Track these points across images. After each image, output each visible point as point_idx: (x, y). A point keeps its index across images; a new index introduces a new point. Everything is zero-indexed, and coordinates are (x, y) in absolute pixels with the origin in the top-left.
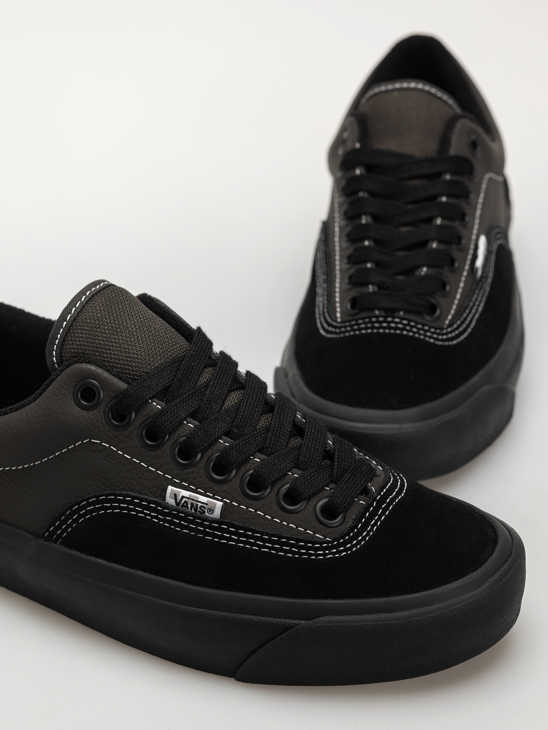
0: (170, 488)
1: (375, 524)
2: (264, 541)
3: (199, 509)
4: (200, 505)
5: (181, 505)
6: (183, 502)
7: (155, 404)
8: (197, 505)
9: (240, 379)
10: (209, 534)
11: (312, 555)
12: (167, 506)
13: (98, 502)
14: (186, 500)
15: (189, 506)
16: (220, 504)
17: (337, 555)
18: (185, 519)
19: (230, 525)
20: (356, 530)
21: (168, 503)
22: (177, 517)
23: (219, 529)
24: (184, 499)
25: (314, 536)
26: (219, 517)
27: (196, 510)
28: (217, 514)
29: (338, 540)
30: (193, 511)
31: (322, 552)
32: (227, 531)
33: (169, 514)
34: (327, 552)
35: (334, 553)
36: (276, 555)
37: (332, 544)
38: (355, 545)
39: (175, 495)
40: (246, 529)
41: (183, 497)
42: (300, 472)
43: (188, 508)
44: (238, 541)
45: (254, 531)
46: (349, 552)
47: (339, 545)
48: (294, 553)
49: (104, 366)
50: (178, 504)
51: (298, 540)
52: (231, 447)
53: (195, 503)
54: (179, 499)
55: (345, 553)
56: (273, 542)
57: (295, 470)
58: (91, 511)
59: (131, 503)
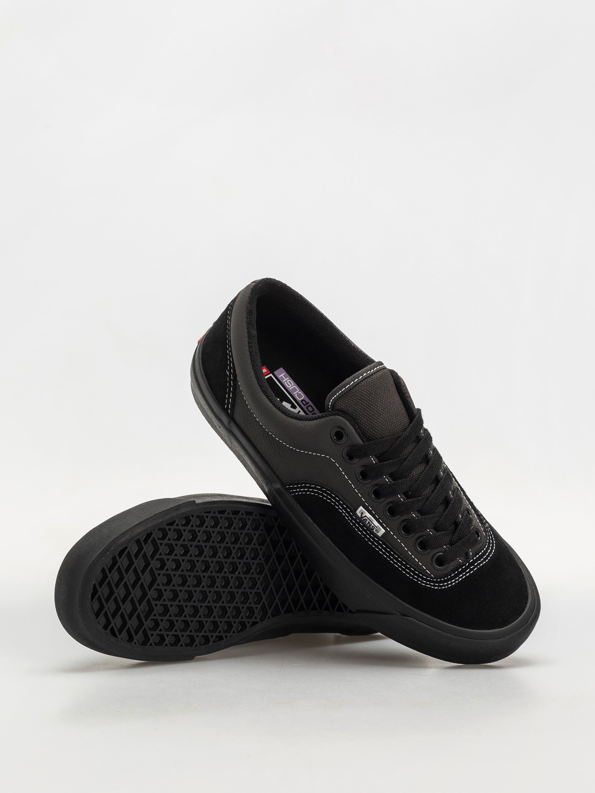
0: (361, 508)
1: (462, 576)
2: (398, 561)
3: (371, 527)
4: (373, 525)
5: (363, 519)
6: (365, 518)
7: (372, 459)
8: (371, 524)
9: (428, 456)
10: (371, 542)
11: (420, 581)
12: (356, 515)
13: (320, 490)
14: (367, 519)
15: (367, 522)
16: (383, 531)
17: (432, 587)
18: (362, 527)
19: (384, 543)
20: (449, 577)
21: (357, 513)
22: (358, 523)
23: (377, 542)
24: (366, 518)
25: (425, 571)
26: (380, 536)
27: (370, 526)
28: (380, 534)
29: (437, 579)
30: (368, 525)
31: (425, 582)
32: (381, 545)
33: (355, 520)
34: (428, 583)
35: (431, 585)
36: (401, 571)
37: (433, 580)
38: (445, 586)
39: (362, 513)
40: (391, 550)
41: (366, 516)
42: (434, 532)
43: (366, 522)
44: (384, 553)
45: (395, 553)
46: (440, 588)
47: (437, 582)
48: (410, 575)
49: (354, 425)
50: (362, 517)
51: (416, 570)
52: (403, 503)
53: (371, 523)
54: (364, 516)
55: (437, 588)
56: (402, 564)
57: (432, 530)
58: (315, 492)
59: (338, 501)
